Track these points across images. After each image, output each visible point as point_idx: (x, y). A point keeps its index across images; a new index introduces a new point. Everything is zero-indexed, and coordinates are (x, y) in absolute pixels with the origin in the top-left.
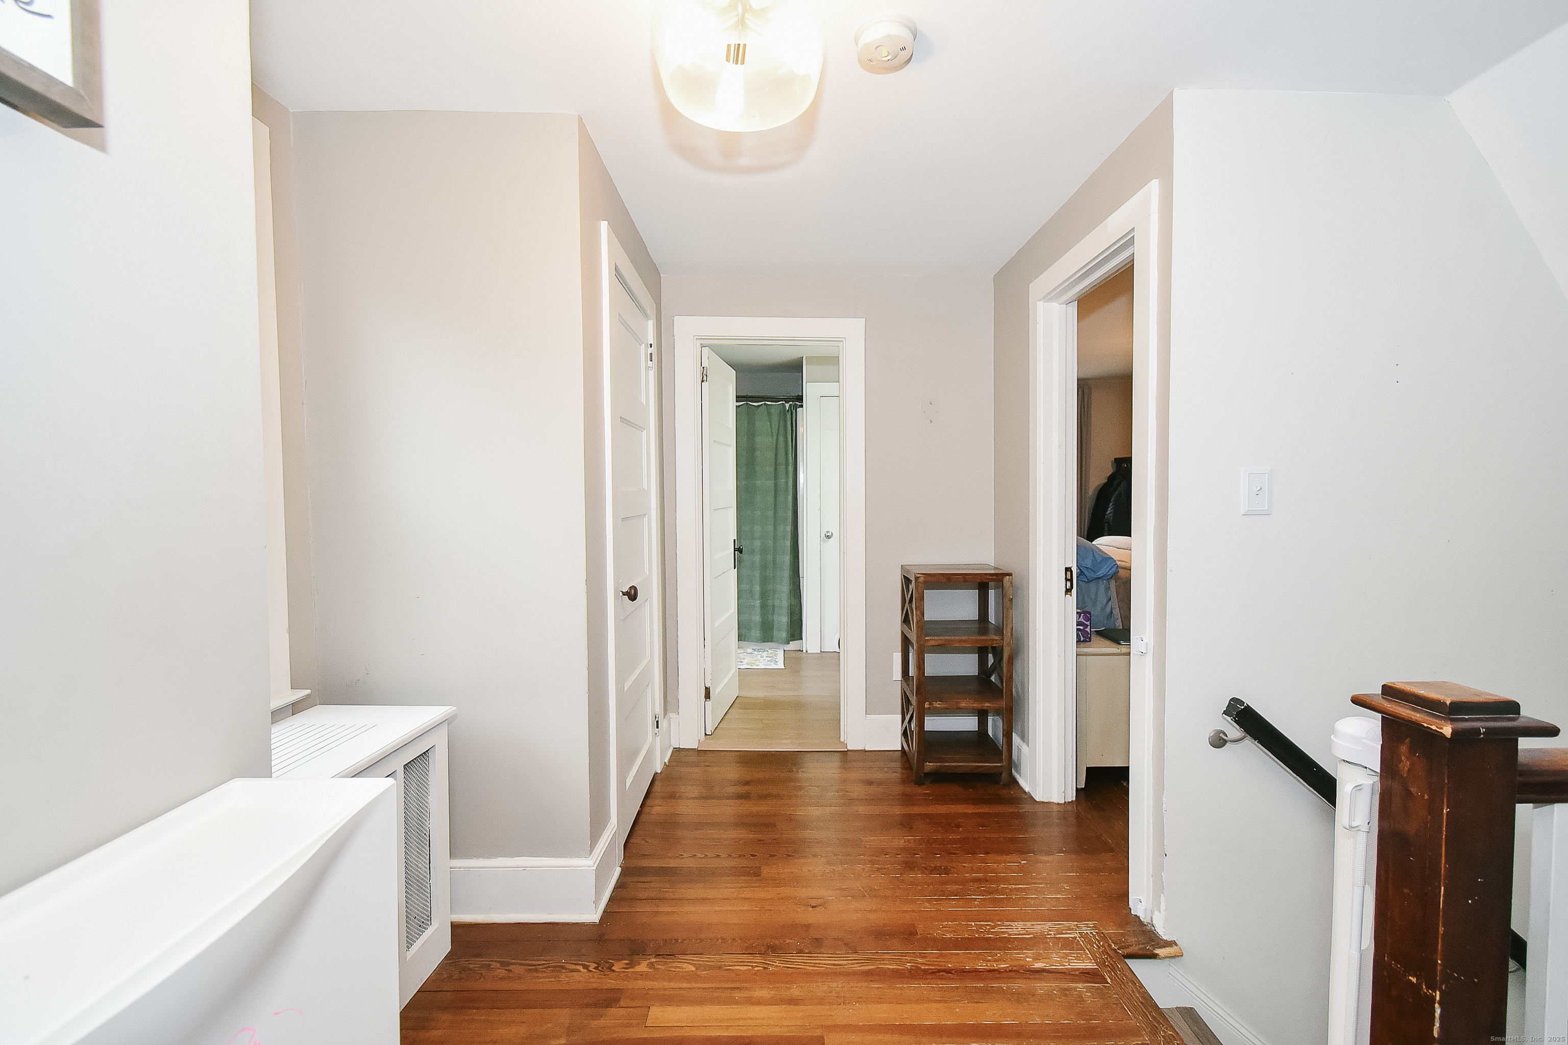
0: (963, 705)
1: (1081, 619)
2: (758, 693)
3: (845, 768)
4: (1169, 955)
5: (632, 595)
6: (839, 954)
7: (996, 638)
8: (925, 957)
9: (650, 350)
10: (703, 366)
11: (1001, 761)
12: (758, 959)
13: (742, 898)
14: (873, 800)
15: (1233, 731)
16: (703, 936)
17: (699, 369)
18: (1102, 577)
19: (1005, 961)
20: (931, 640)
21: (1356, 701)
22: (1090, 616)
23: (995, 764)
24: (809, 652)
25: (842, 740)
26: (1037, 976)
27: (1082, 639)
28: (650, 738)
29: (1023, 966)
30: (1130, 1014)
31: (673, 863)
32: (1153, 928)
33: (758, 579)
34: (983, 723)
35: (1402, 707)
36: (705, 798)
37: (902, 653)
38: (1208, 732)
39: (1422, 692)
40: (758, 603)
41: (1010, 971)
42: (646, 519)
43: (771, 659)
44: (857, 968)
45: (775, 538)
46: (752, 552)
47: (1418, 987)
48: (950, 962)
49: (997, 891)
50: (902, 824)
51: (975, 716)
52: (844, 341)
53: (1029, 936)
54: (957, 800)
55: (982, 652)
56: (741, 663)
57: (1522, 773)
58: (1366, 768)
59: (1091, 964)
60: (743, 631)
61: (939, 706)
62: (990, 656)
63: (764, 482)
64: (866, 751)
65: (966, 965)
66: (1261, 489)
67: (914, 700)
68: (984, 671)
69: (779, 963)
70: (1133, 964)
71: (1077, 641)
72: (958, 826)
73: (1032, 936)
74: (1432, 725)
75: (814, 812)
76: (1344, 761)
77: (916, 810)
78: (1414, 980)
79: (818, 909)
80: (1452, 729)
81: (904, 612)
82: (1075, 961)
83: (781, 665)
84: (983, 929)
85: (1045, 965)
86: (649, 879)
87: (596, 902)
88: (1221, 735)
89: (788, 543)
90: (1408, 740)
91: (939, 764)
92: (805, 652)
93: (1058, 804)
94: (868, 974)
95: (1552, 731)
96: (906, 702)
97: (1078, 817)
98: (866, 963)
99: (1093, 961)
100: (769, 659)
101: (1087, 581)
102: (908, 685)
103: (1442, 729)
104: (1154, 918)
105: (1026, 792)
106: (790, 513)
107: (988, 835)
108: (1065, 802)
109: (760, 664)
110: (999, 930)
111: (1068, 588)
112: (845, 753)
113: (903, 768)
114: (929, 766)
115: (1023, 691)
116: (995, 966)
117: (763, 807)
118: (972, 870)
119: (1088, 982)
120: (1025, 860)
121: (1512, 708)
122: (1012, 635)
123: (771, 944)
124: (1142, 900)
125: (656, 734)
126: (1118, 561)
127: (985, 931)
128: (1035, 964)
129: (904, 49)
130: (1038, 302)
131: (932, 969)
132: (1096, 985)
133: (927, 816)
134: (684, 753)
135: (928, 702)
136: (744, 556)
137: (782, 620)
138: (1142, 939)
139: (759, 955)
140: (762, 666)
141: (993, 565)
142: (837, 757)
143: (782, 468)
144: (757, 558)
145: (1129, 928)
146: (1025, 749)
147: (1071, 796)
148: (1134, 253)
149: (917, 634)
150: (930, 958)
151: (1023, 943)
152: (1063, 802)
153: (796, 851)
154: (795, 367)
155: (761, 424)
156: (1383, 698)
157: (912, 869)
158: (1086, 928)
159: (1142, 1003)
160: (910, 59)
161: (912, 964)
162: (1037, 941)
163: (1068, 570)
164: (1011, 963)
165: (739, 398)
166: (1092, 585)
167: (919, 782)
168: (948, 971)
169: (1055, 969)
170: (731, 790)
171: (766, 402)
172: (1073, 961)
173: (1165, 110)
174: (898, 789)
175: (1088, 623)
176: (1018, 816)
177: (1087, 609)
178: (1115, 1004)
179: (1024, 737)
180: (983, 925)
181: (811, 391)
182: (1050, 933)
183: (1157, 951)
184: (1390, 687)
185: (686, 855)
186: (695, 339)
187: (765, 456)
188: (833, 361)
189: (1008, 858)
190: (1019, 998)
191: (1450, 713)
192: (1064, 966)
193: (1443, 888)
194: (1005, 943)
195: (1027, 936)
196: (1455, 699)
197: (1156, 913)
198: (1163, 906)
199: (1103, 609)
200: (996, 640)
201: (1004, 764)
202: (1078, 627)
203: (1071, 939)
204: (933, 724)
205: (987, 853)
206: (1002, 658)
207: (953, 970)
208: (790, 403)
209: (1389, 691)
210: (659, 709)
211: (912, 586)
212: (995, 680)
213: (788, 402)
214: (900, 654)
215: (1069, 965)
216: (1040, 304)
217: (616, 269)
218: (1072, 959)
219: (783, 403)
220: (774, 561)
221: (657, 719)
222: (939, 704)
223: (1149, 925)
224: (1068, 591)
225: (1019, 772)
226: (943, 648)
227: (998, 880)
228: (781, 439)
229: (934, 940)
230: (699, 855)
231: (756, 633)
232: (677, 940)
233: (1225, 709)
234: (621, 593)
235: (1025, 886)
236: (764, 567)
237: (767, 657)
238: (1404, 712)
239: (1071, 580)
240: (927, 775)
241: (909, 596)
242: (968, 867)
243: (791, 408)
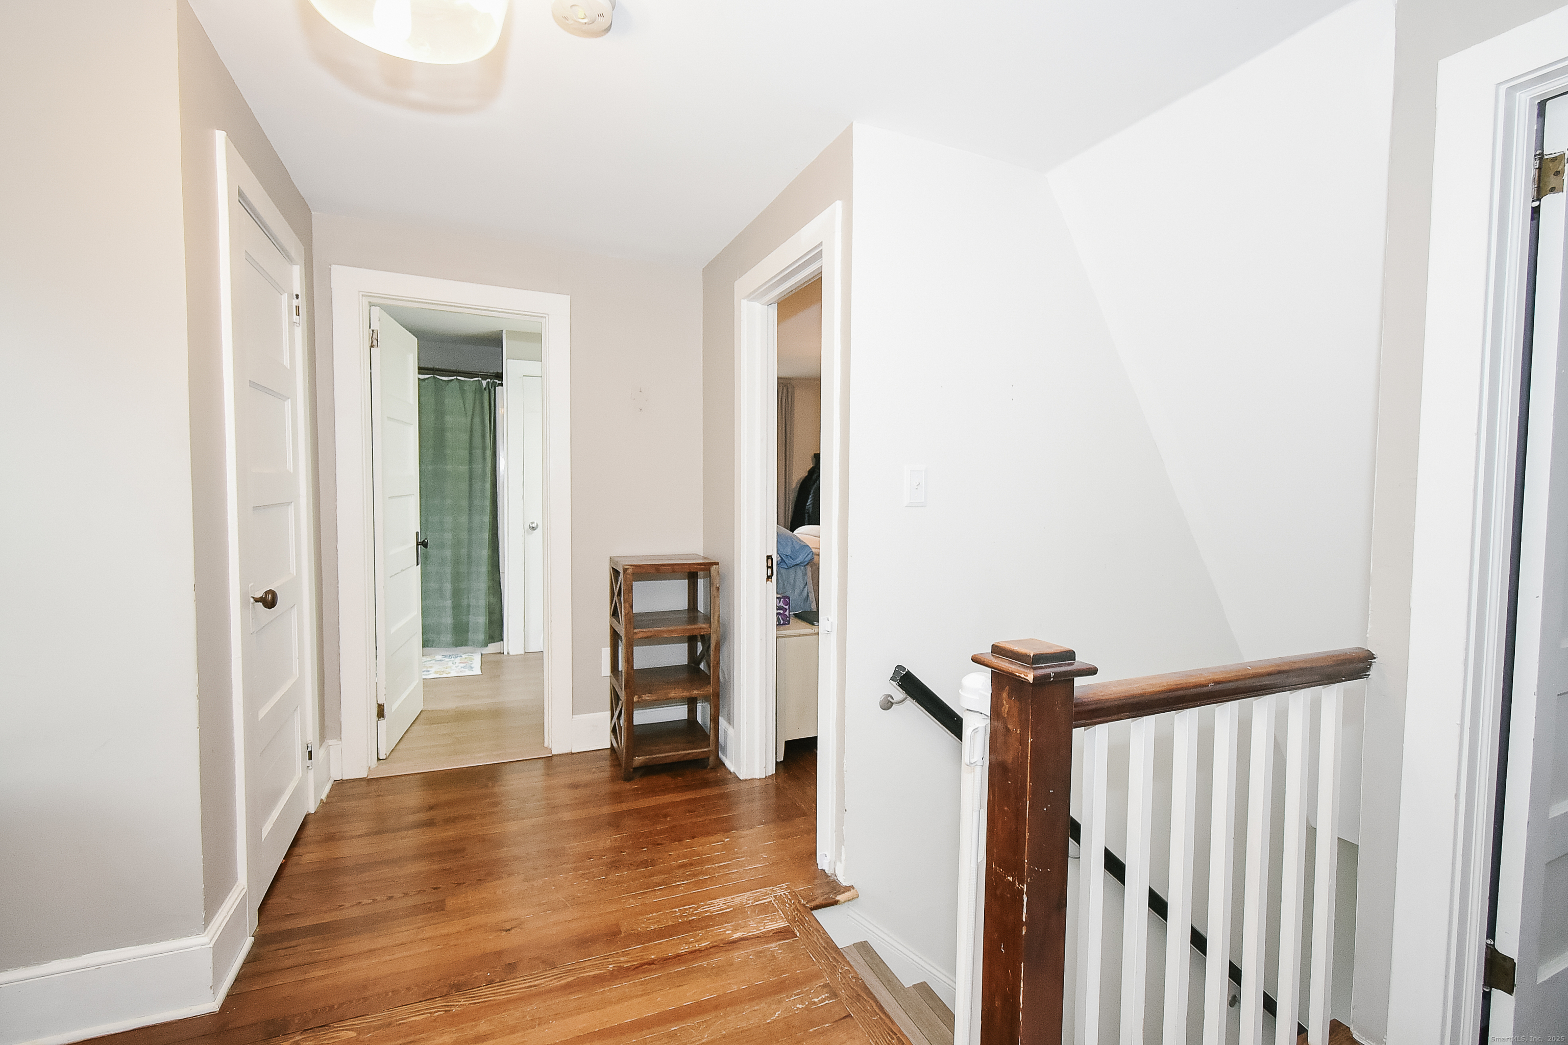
0: (672, 695)
1: (781, 604)
2: (450, 704)
3: (548, 775)
4: (848, 899)
5: (269, 601)
6: (534, 974)
7: (704, 626)
8: (628, 954)
9: (295, 302)
10: (372, 328)
11: (708, 746)
12: (439, 1003)
13: (422, 940)
14: (582, 804)
15: (898, 694)
16: (368, 993)
17: (367, 333)
18: (800, 563)
19: (706, 939)
20: (640, 633)
21: (975, 660)
22: (789, 601)
23: (703, 750)
24: (511, 654)
25: (546, 745)
26: (735, 945)
27: (782, 622)
28: (299, 773)
29: (722, 940)
30: (814, 960)
31: (328, 918)
32: (835, 878)
33: (449, 576)
34: (692, 711)
35: (1004, 661)
36: (378, 833)
37: (611, 648)
38: (879, 697)
39: (1016, 648)
40: (449, 603)
41: (711, 948)
42: (291, 509)
43: (465, 665)
44: (556, 983)
45: (470, 530)
46: (442, 546)
47: (1013, 883)
48: (653, 954)
49: (702, 873)
50: (609, 824)
51: (683, 705)
52: (547, 318)
53: (730, 910)
54: (666, 790)
55: (692, 640)
56: (428, 673)
57: (1076, 705)
58: (982, 713)
59: (783, 923)
60: (431, 636)
61: (648, 698)
62: (699, 644)
63: (457, 467)
64: (572, 754)
65: (668, 953)
66: (919, 484)
67: (622, 695)
68: (694, 659)
69: (464, 1001)
70: (819, 914)
71: (777, 625)
72: (665, 816)
73: (732, 909)
74: (1021, 674)
75: (512, 827)
76: (968, 710)
77: (625, 807)
78: (1011, 879)
79: (513, 931)
80: (1034, 676)
81: (613, 605)
82: (770, 923)
83: (477, 671)
84: (687, 913)
85: (743, 933)
86: (293, 943)
87: (214, 987)
88: (889, 698)
89: (486, 535)
90: (1007, 688)
91: (648, 757)
92: (507, 654)
93: (760, 779)
94: (567, 988)
95: (1092, 671)
96: (615, 698)
97: (777, 788)
98: (564, 976)
99: (785, 920)
100: (463, 665)
101: (786, 567)
102: (617, 680)
103: (1027, 676)
104: (836, 868)
105: (731, 773)
106: (488, 503)
107: (694, 820)
108: (766, 777)
109: (451, 671)
110: (702, 910)
111: (769, 575)
112: (549, 758)
113: (613, 766)
114: (638, 760)
115: (730, 676)
116: (697, 946)
117: (451, 832)
118: (679, 857)
119: (781, 940)
120: (727, 838)
121: (1070, 655)
122: (719, 621)
123: (456, 982)
124: (827, 855)
125: (308, 767)
126: (813, 548)
127: (689, 914)
128: (734, 935)
129: (602, 15)
130: (742, 300)
131: (635, 965)
132: (787, 941)
133: (638, 811)
134: (349, 785)
135: (637, 695)
136: (431, 550)
137: (479, 620)
138: (827, 890)
139: (439, 998)
140: (453, 674)
141: (702, 555)
142: (540, 764)
143: (478, 452)
144: (448, 553)
145: (816, 882)
146: (731, 731)
147: (772, 770)
148: (821, 266)
149: (626, 628)
150: (635, 953)
151: (724, 917)
152: (764, 777)
153: (489, 874)
154: (494, 341)
155: (452, 400)
156: (992, 655)
157: (617, 868)
158: (781, 891)
159: (824, 947)
160: (608, 29)
161: (615, 965)
162: (739, 911)
163: (769, 557)
164: (712, 940)
165: (421, 370)
166: (792, 571)
167: (628, 779)
168: (652, 963)
169: (752, 935)
170: (411, 818)
171: (458, 378)
172: (768, 924)
173: (845, 141)
174: (608, 788)
175: (787, 607)
176: (723, 796)
177: (787, 594)
178: (803, 954)
179: (730, 721)
180: (686, 909)
181: (511, 368)
182: (748, 902)
183: (838, 898)
184: (997, 646)
185: (347, 905)
186: (361, 296)
187: (457, 440)
188: (536, 337)
189: (712, 838)
190: (719, 971)
191: (1033, 663)
192: (760, 930)
193: (1028, 802)
194: (707, 922)
195: (728, 910)
196: (1037, 652)
197: (838, 863)
198: (843, 857)
199: (801, 593)
200: (703, 628)
201: (712, 748)
202: (779, 611)
203: (766, 903)
204: (642, 717)
205: (693, 838)
206: (709, 646)
207: (656, 960)
208: (487, 380)
209: (997, 650)
210: (311, 736)
211: (621, 577)
212: (704, 668)
213: (486, 380)
214: (609, 649)
215: (764, 928)
216: (744, 302)
217: (241, 194)
218: (767, 923)
219: (479, 380)
220: (469, 556)
221: (309, 749)
222: (648, 696)
223: (833, 876)
224: (769, 578)
225: (725, 754)
226: (651, 640)
227: (703, 862)
228: (477, 420)
229: (639, 935)
230: (365, 901)
231: (448, 637)
232: (332, 1007)
233: (892, 676)
234: (252, 600)
235: (727, 863)
236: (456, 562)
237: (460, 663)
238: (1005, 666)
239: (772, 567)
240: (636, 769)
241: (618, 589)
242: (675, 854)
243: (488, 386)
